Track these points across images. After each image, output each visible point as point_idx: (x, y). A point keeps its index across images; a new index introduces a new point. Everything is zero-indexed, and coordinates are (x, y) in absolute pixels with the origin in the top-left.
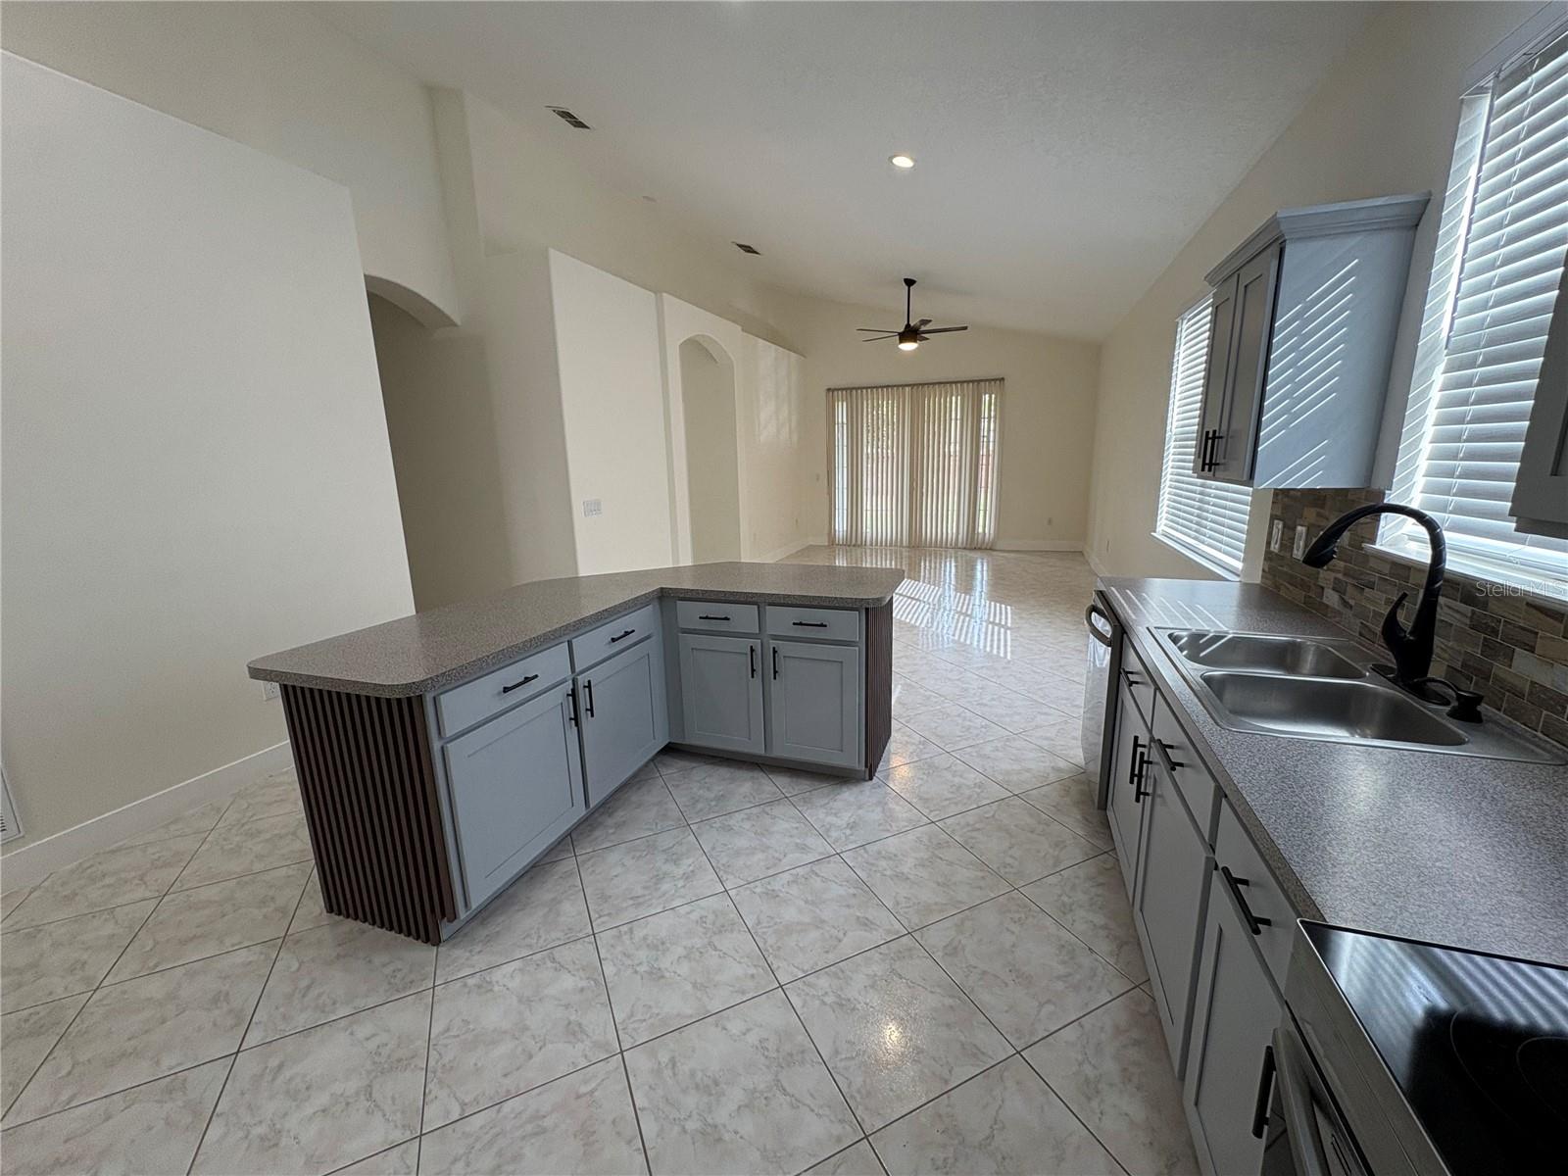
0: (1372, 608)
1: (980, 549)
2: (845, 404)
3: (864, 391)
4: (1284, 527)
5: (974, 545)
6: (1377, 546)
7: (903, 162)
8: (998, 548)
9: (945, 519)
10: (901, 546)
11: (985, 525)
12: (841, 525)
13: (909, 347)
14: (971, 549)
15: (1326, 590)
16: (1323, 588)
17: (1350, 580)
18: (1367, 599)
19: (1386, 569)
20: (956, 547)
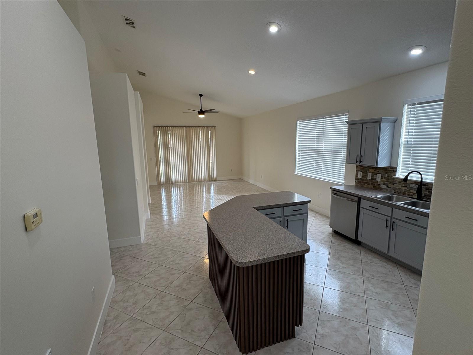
0: (397, 188)
1: (213, 181)
2: (159, 132)
3: (167, 127)
4: (362, 173)
5: (210, 180)
6: (396, 177)
7: (252, 72)
8: (218, 180)
9: (200, 172)
10: (186, 182)
11: (214, 174)
12: (163, 178)
13: (201, 116)
14: (210, 181)
15: (381, 185)
16: (380, 185)
17: (389, 183)
18: (395, 186)
19: (399, 180)
20: (205, 181)
